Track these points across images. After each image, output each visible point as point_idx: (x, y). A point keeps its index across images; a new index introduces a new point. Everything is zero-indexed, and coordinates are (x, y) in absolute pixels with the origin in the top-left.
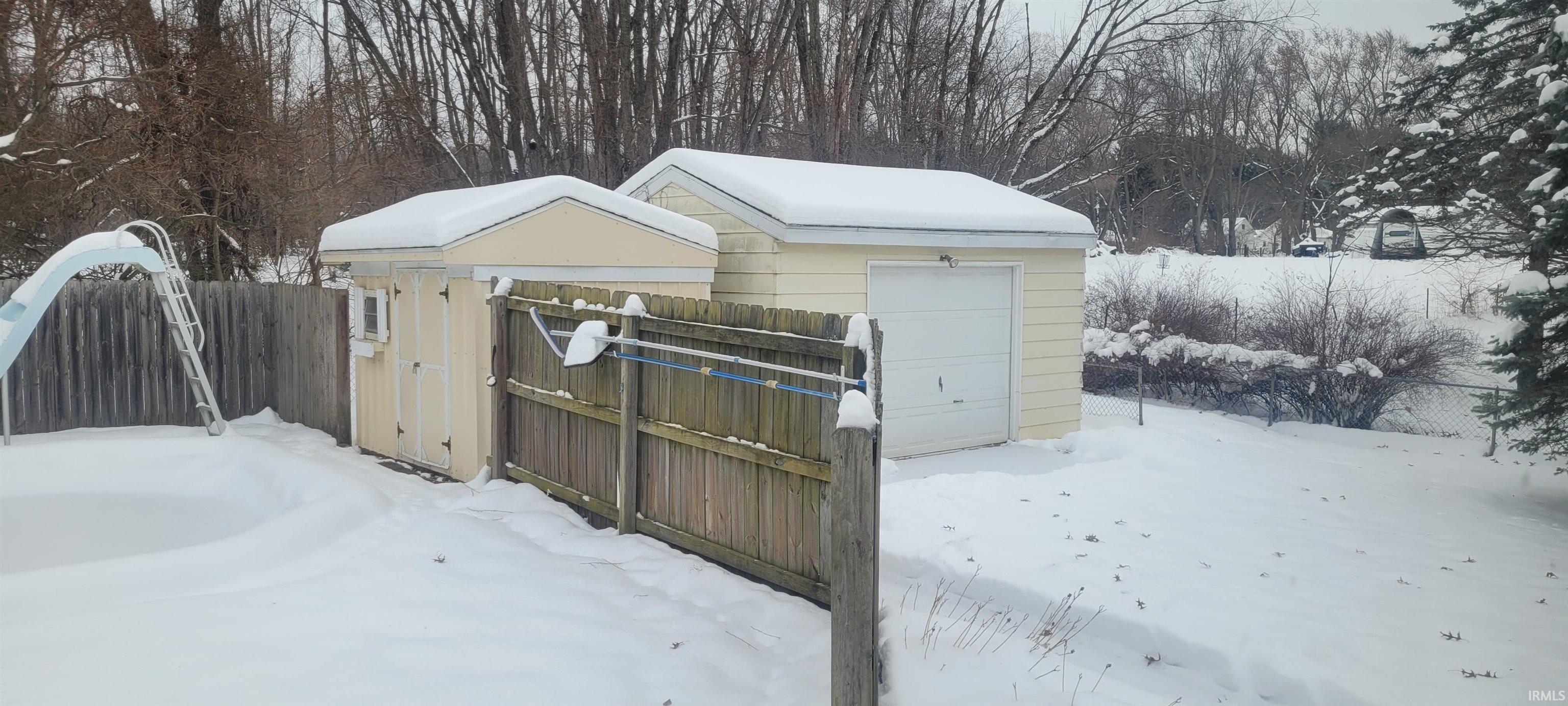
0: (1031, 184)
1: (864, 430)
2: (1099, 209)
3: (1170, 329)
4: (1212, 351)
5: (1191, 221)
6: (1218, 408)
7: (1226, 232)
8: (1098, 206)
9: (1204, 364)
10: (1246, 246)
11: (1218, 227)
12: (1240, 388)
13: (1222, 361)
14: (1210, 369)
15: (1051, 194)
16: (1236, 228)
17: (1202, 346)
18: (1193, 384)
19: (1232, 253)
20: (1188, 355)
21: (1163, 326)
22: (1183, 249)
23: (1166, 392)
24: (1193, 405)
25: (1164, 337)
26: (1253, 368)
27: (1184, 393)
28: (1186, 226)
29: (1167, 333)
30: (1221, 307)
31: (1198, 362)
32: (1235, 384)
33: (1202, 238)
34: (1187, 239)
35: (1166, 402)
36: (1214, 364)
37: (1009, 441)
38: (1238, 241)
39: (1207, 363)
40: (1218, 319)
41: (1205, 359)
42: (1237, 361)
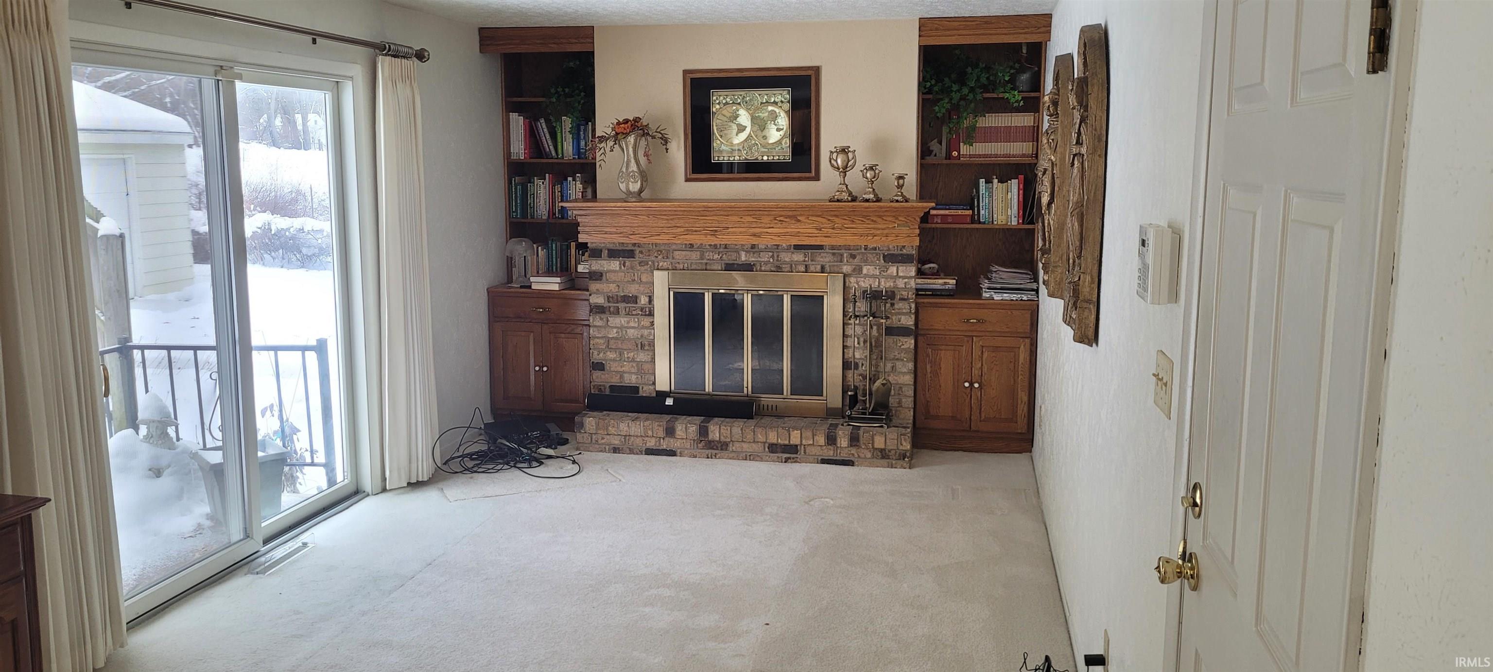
0: (109, 82)
1: (116, 235)
2: (171, 103)
3: (258, 209)
4: (292, 223)
5: (265, 116)
6: (302, 267)
7: (300, 127)
8: (168, 100)
9: (287, 233)
10: (319, 140)
11: (292, 123)
12: (317, 251)
13: (301, 230)
14: (293, 238)
15: (130, 92)
16: (308, 124)
17: (285, 220)
18: (281, 251)
19: (307, 148)
20: (275, 228)
21: (252, 206)
22: (260, 143)
23: (259, 258)
24: (282, 267)
25: (254, 215)
26: (325, 234)
27: (274, 259)
28: (261, 121)
29: (256, 212)
30: (299, 192)
31: (283, 232)
32: (313, 248)
33: (277, 132)
34: (263, 133)
35: (260, 265)
36: (295, 233)
37: (136, 298)
38: (311, 135)
39: (290, 232)
40: (295, 201)
41: (288, 229)
42: (313, 230)
